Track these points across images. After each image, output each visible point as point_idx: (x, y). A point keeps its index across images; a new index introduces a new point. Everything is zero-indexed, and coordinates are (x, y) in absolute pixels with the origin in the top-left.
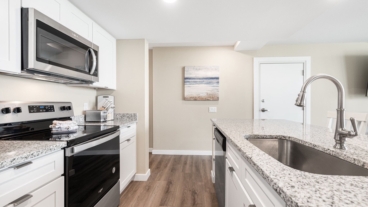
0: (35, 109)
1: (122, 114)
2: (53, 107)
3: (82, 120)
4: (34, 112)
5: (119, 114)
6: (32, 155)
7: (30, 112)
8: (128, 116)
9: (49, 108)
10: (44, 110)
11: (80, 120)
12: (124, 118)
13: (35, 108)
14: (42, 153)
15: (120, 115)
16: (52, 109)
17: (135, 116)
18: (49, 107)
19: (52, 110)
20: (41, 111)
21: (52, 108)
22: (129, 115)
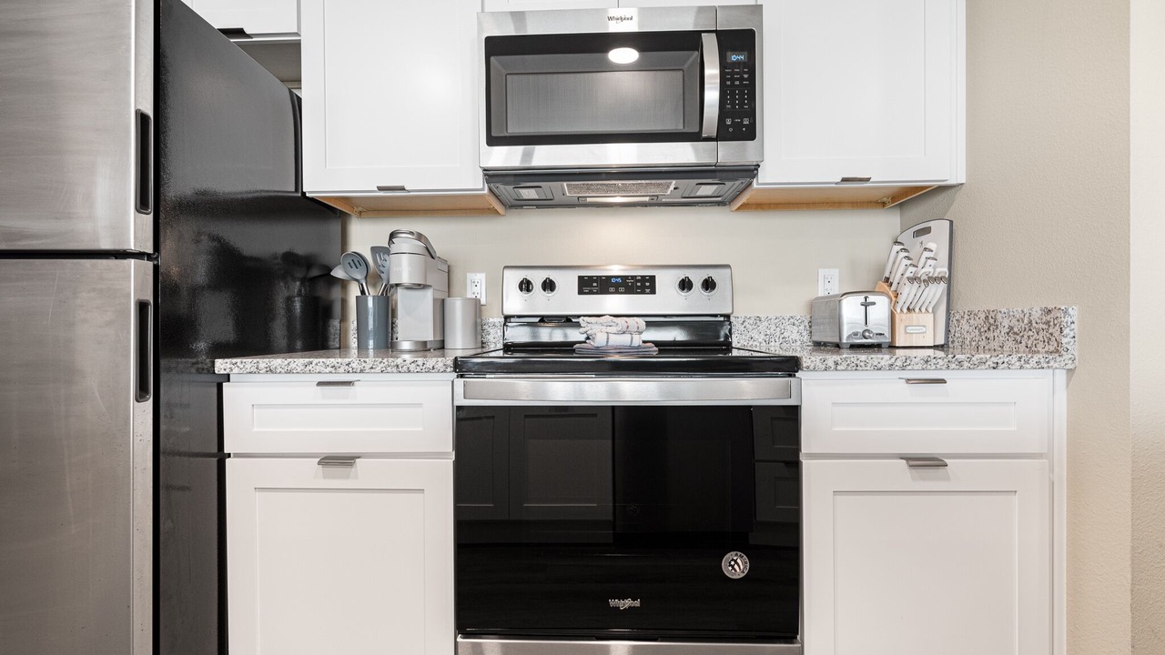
0: (595, 284)
1: (983, 316)
2: (652, 279)
3: (795, 336)
4: (591, 293)
5: (970, 313)
6: (348, 365)
7: (581, 292)
8: (1011, 328)
9: (639, 284)
10: (622, 289)
11: (786, 334)
12: (990, 335)
13: (595, 281)
14: (372, 368)
15: (972, 322)
16: (648, 287)
17: (1048, 323)
18: (638, 281)
19: (648, 290)
20: (612, 289)
21: (647, 284)
22: (1014, 321)
